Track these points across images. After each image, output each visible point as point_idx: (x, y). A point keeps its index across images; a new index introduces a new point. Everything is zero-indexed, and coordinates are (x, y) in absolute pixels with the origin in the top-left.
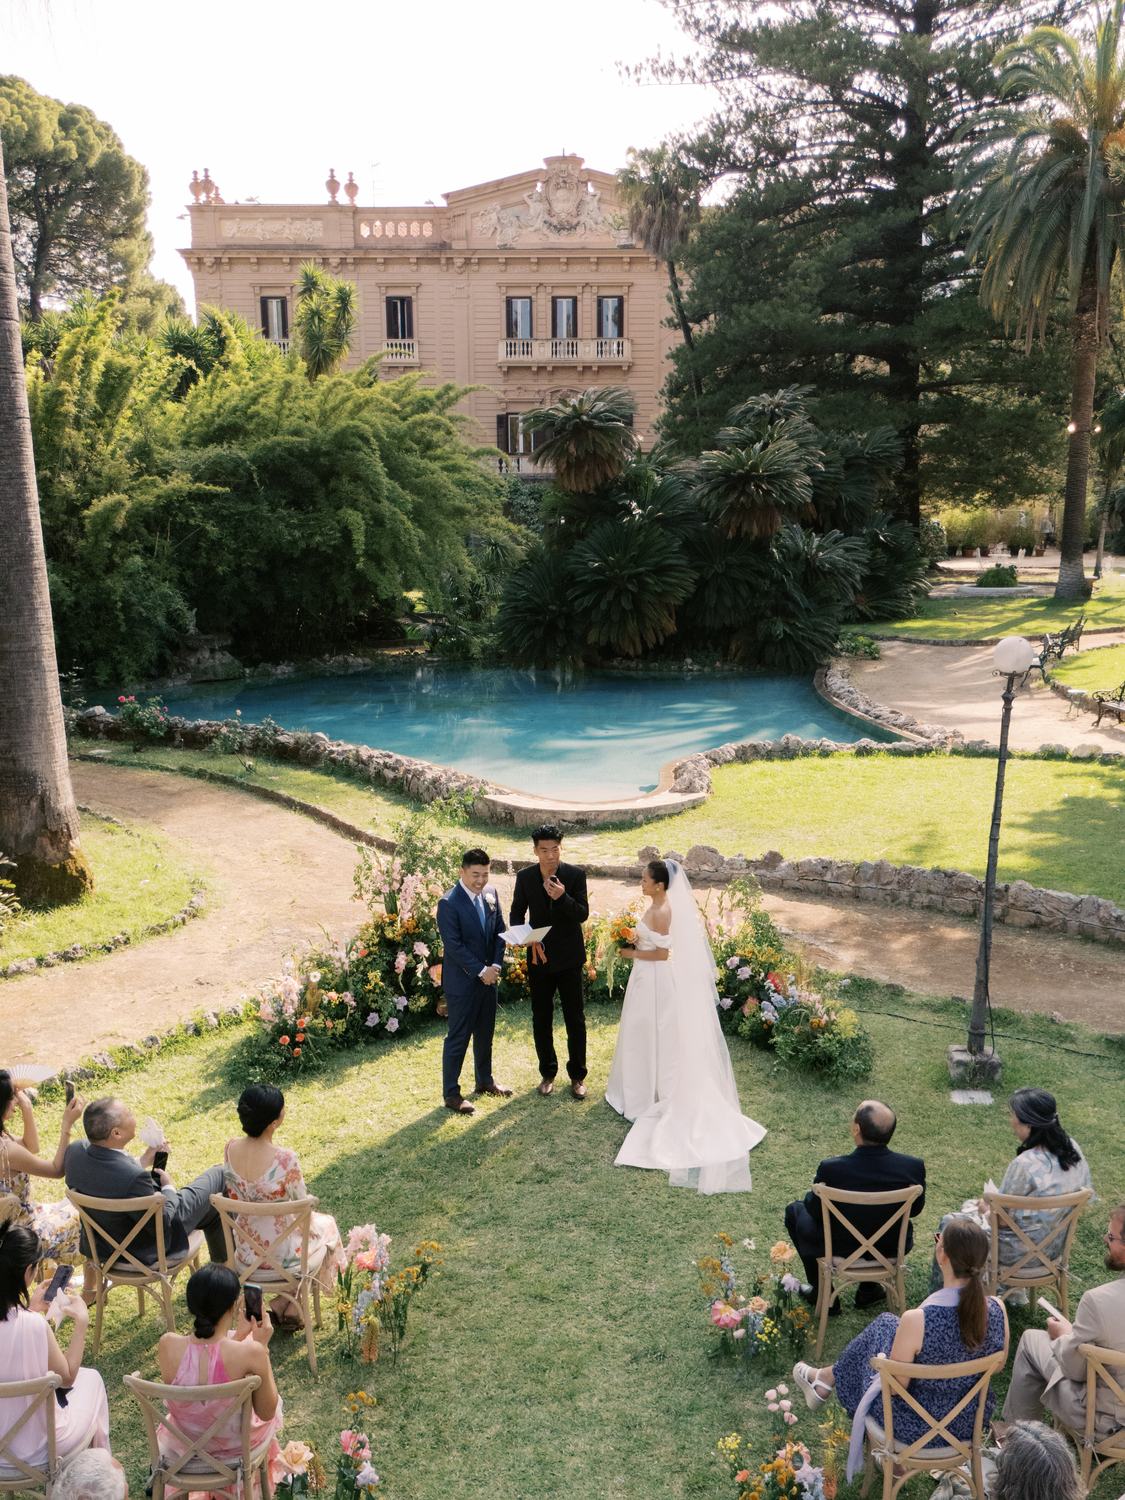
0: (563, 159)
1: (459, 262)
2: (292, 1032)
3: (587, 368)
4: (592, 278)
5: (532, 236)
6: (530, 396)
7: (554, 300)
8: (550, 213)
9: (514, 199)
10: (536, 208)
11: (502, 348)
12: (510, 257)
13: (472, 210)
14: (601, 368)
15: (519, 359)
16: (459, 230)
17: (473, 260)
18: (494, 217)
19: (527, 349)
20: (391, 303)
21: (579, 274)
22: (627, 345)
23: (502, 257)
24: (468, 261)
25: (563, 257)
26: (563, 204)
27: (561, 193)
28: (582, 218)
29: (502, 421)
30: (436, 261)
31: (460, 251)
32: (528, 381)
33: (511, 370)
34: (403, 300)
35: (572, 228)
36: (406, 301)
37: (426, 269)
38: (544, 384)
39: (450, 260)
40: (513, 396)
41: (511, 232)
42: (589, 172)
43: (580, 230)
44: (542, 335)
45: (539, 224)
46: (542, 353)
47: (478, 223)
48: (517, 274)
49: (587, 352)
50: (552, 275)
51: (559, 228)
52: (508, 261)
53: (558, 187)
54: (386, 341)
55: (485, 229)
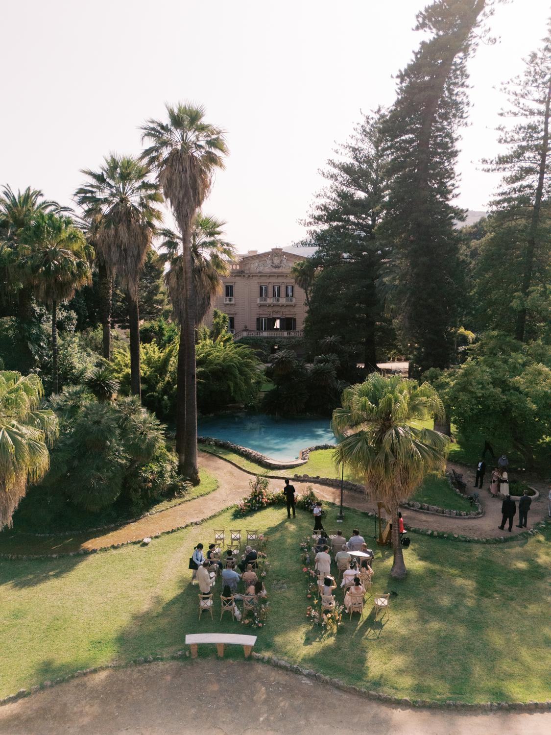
0: (277, 249)
1: (247, 276)
2: (243, 509)
3: (283, 305)
4: (284, 281)
5: (268, 269)
6: (266, 313)
7: (274, 287)
8: (273, 263)
9: (263, 259)
10: (269, 262)
11: (258, 300)
12: (261, 275)
13: (251, 262)
14: (287, 306)
15: (263, 303)
16: (247, 268)
17: (251, 276)
18: (257, 264)
19: (266, 300)
20: (227, 287)
21: (281, 280)
22: (294, 299)
23: (259, 275)
24: (249, 276)
25: (276, 275)
26: (276, 261)
27: (276, 258)
28: (282, 265)
29: (258, 319)
30: (240, 276)
31: (247, 273)
32: (266, 309)
33: (261, 306)
34: (230, 286)
35: (279, 267)
36: (232, 287)
37: (237, 278)
38: (270, 310)
39: (244, 276)
40: (261, 313)
41: (262, 268)
42: (283, 252)
43: (281, 268)
44: (270, 296)
45: (270, 266)
46: (270, 301)
47: (252, 266)
48: (263, 280)
49: (283, 301)
50: (273, 280)
51: (276, 267)
52: (260, 276)
53: (275, 256)
54: (225, 298)
55: (254, 267)
